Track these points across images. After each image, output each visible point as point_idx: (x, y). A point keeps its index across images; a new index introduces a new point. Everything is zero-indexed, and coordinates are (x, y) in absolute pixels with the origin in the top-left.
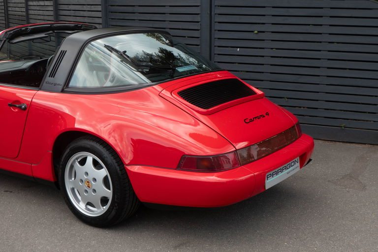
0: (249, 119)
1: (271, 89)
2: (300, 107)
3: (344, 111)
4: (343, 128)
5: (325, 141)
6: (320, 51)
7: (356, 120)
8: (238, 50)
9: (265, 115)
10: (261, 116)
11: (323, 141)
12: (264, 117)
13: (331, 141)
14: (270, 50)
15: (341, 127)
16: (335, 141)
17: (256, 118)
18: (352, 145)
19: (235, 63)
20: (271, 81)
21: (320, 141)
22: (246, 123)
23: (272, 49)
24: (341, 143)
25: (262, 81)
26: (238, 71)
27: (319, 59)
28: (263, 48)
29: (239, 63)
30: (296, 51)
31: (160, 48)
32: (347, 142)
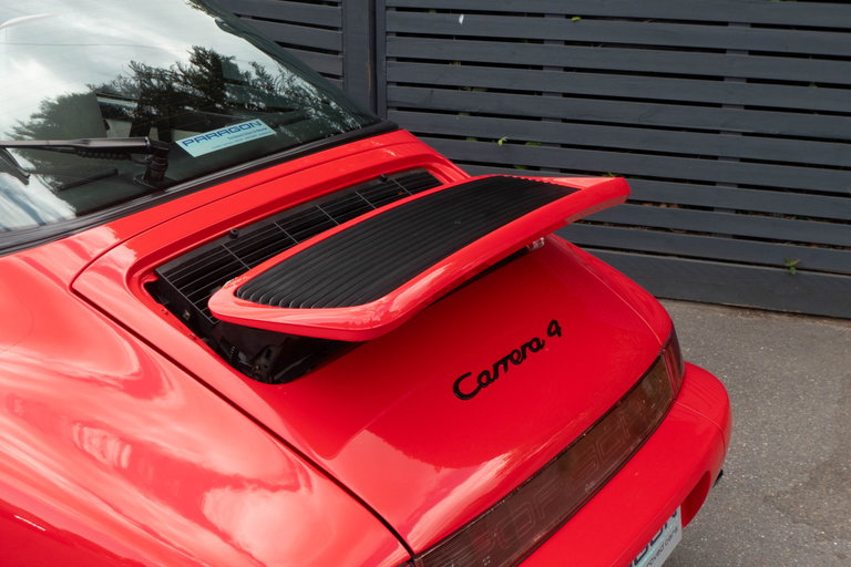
0: (475, 376)
1: (563, 146)
2: (658, 204)
3: (798, 217)
4: (794, 271)
5: (734, 311)
6: (725, 24)
7: (834, 247)
8: (461, 19)
9: (543, 336)
10: (529, 344)
11: (728, 311)
12: (540, 346)
13: (754, 309)
14: (564, 19)
15: (789, 268)
16: (765, 311)
17: (504, 360)
18: (820, 324)
19: (452, 62)
20: (564, 121)
21: (717, 309)
22: (463, 397)
23: (569, 16)
24: (785, 317)
25: (539, 119)
26: (463, 88)
27: (723, 51)
28: (542, 15)
29: (464, 63)
30: (646, 23)
31: (196, 49)
32: (803, 315)
